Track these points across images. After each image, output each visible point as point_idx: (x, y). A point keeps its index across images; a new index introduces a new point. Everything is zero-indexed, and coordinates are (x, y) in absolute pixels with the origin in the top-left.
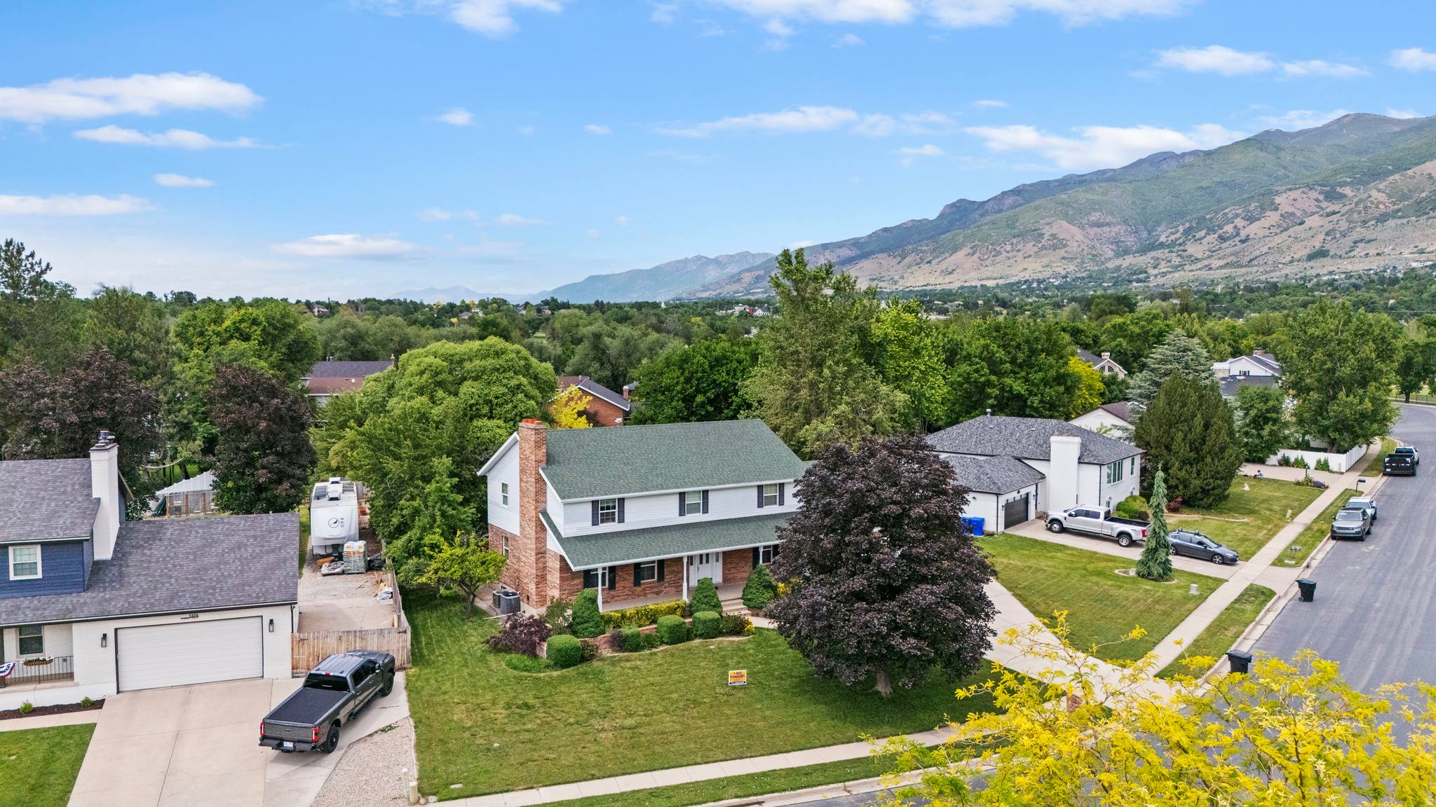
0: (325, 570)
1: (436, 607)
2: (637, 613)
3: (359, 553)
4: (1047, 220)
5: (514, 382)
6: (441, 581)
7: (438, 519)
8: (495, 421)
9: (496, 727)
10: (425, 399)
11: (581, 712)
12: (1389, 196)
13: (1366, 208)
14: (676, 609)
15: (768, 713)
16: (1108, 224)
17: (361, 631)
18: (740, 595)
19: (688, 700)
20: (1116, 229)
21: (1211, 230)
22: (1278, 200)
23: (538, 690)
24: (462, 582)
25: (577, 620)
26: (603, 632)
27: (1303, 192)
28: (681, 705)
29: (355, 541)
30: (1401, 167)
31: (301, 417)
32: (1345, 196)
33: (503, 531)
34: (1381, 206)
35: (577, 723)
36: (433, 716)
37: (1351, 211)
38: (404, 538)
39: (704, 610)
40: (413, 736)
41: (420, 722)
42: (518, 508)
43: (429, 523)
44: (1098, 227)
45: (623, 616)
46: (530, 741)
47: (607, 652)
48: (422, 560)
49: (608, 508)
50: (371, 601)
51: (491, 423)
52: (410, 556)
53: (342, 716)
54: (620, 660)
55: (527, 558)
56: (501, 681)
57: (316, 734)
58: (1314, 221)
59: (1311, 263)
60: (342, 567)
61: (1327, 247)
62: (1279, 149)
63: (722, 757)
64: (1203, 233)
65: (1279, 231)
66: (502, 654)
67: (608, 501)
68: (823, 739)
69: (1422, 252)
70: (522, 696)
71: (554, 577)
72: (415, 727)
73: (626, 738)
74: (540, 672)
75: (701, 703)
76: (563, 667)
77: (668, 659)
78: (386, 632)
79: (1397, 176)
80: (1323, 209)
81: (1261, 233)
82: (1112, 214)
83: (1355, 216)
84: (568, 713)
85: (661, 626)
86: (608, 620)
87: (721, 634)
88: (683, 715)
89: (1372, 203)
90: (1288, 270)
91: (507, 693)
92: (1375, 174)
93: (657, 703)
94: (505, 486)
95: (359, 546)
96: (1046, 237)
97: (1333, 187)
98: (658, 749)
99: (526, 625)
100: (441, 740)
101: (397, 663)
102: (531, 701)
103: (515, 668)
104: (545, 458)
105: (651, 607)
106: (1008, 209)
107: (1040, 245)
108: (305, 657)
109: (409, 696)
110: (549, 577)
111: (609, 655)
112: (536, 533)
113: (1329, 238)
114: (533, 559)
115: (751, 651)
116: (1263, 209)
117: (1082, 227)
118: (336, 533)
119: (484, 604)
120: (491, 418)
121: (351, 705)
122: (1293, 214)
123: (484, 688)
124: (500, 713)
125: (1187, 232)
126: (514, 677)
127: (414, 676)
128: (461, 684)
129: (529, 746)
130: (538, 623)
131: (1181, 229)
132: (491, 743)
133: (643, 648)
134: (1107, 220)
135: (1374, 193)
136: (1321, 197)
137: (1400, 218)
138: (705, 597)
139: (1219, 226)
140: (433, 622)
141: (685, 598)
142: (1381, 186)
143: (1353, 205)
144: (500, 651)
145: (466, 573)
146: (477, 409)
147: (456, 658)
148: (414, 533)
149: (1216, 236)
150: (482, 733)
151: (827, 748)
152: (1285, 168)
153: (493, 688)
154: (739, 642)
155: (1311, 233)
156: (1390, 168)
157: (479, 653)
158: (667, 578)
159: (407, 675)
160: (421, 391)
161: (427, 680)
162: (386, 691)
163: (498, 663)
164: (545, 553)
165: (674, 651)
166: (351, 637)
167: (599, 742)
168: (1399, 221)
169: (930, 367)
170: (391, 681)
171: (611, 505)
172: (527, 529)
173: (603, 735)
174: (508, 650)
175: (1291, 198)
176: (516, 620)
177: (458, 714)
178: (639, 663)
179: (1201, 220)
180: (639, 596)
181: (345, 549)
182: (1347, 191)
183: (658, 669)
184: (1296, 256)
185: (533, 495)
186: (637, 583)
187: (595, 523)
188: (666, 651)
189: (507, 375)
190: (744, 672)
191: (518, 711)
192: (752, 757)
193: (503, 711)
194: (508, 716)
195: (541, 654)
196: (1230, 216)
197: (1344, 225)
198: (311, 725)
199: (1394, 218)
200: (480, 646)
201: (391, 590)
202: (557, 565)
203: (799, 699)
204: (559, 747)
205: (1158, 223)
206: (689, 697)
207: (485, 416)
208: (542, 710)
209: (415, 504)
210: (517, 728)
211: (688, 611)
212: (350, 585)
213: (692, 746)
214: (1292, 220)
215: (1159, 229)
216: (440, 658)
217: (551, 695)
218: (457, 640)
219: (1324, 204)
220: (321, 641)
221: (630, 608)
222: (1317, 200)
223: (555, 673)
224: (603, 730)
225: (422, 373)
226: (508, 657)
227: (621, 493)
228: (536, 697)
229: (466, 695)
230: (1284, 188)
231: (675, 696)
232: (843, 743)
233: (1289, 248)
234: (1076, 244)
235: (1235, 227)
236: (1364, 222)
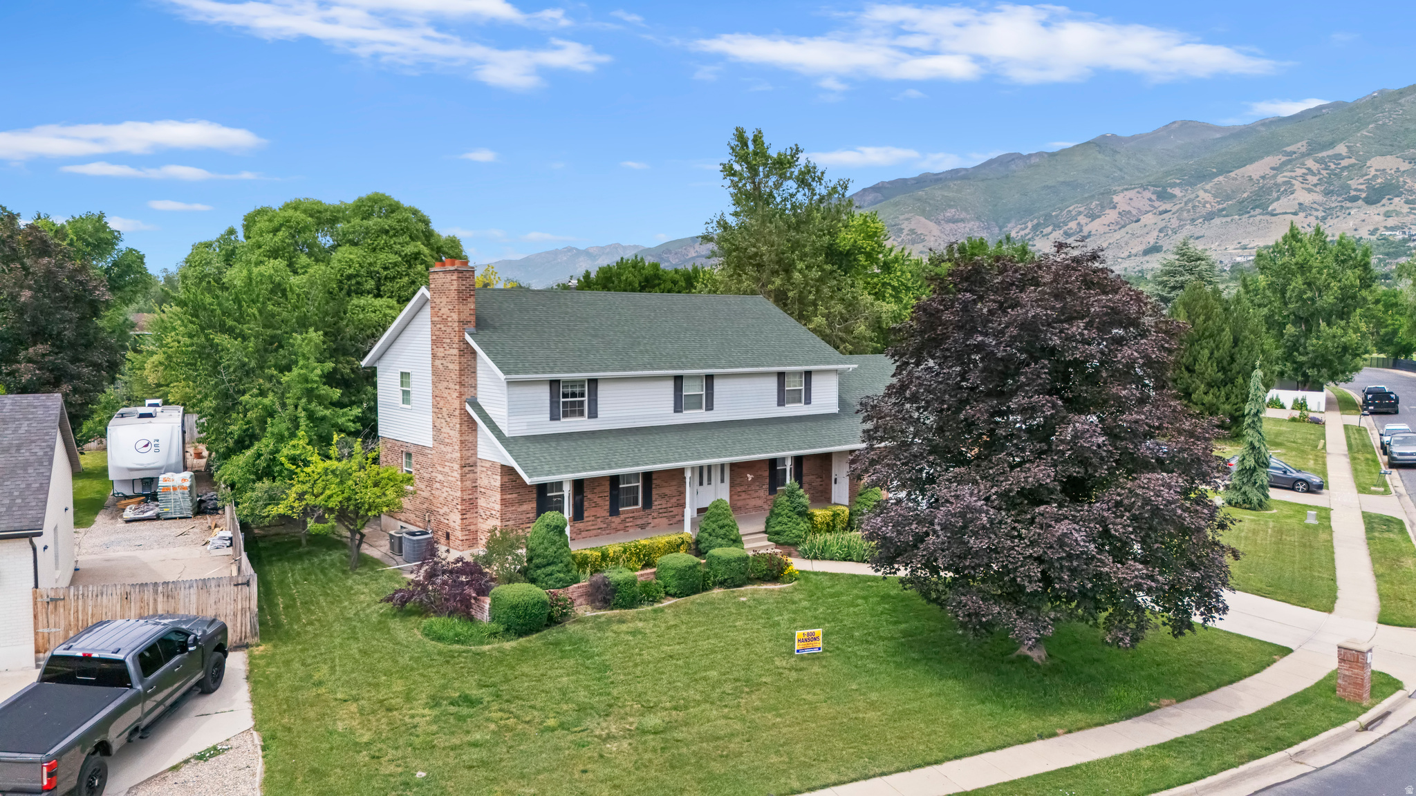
0: (129, 513)
1: (300, 557)
2: (625, 552)
3: (184, 488)
4: (907, 216)
5: (410, 249)
6: (308, 511)
7: (303, 422)
8: (385, 299)
9: (417, 741)
10: (280, 263)
11: (565, 707)
12: (1215, 196)
13: (1194, 207)
14: (679, 546)
15: (874, 696)
16: (962, 220)
17: (166, 583)
18: (762, 528)
19: (737, 680)
20: (970, 225)
21: (1057, 227)
22: (1116, 199)
23: (484, 674)
24: (342, 515)
25: (536, 561)
26: (576, 580)
27: (1138, 192)
28: (728, 688)
29: (177, 472)
30: (1224, 170)
31: (91, 292)
32: (1174, 196)
33: (404, 444)
34: (1208, 205)
35: (562, 726)
36: (298, 726)
37: (1181, 210)
38: (249, 453)
39: (721, 546)
40: (259, 767)
41: (273, 737)
42: (429, 400)
43: (288, 429)
44: (954, 222)
45: (604, 557)
46: (483, 764)
47: (583, 610)
48: (278, 483)
49: (574, 395)
50: (198, 551)
51: (378, 302)
52: (260, 479)
53: (115, 736)
54: (609, 621)
55: (446, 474)
56: (417, 660)
57: (50, 775)
58: (1148, 219)
59: (1147, 258)
60: (157, 510)
61: (1160, 243)
62: (1116, 152)
63: (833, 777)
64: (1050, 229)
65: (1117, 228)
66: (413, 619)
67: (573, 383)
68: (987, 736)
69: (1245, 248)
70: (457, 685)
71: (491, 501)
72: (264, 749)
73: (654, 750)
74: (481, 643)
75: (759, 684)
76: (520, 634)
77: (684, 617)
78: (213, 584)
79: (1221, 178)
80: (1155, 208)
81: (1102, 230)
82: (966, 210)
83: (1185, 214)
84: (542, 709)
85: (665, 568)
86: (583, 563)
87: (751, 581)
88: (738, 706)
89: (1199, 202)
90: (1126, 264)
91: (429, 679)
92: (1202, 176)
93: (688, 686)
94: (405, 375)
95: (183, 479)
96: (905, 232)
97: (1164, 188)
98: (717, 767)
99: (451, 572)
100: (314, 771)
101: (232, 637)
102: (475, 693)
103: (440, 639)
104: (473, 318)
105: (643, 542)
106: (869, 205)
107: (900, 240)
108: (61, 631)
109: (253, 691)
110: (482, 502)
111: (588, 614)
112: (461, 433)
113: (1162, 235)
114: (457, 475)
115: (805, 604)
116: (1103, 207)
117: (938, 222)
118: (149, 460)
119: (377, 549)
120: (378, 295)
121: (134, 714)
122: (1129, 212)
123: (388, 673)
124: (422, 715)
125: (1035, 228)
126: (440, 653)
127: (262, 657)
128: (348, 668)
129: (482, 773)
130: (473, 570)
131: (1030, 225)
132: (410, 772)
133: (641, 603)
134: (962, 216)
135: (1201, 193)
136: (1154, 197)
137: (1224, 216)
138: (722, 527)
139: (1064, 222)
140: (298, 577)
141: (688, 531)
142: (1208, 187)
143: (1183, 205)
144: (411, 613)
145: (349, 499)
146: (358, 283)
147: (337, 626)
148: (264, 445)
149: (1061, 232)
150: (391, 752)
151: (999, 752)
152: (1121, 170)
153: (404, 672)
154: (780, 591)
155: (1146, 230)
156: (1215, 170)
157: (375, 618)
158: (657, 503)
159: (251, 656)
160: (274, 253)
161: (287, 663)
162: (210, 682)
163: (409, 632)
164: (474, 465)
165: (689, 605)
166: (148, 594)
167: (608, 761)
168: (1224, 220)
169: (903, 284)
170: (220, 666)
171: (577, 390)
172: (446, 430)
173: (612, 746)
174: (423, 611)
175: (1127, 197)
176: (436, 563)
177: (345, 720)
178: (640, 624)
179: (1048, 217)
180: (617, 530)
181: (161, 483)
182: (1177, 191)
183: (673, 632)
184: (1134, 252)
185: (455, 376)
186: (614, 511)
187: (554, 417)
188: (676, 605)
189: (401, 240)
190: (818, 632)
191: (452, 709)
192: (883, 774)
193: (427, 711)
194: (436, 720)
195: (478, 616)
196: (1074, 213)
197: (1175, 223)
198: (38, 757)
199: (1219, 216)
200: (376, 607)
201: (229, 534)
202: (497, 481)
203: (911, 672)
204: (539, 772)
205: (1008, 220)
206: (736, 674)
207: (369, 293)
208: (495, 706)
209: (267, 401)
210: (456, 741)
211: (697, 548)
212: (167, 532)
213: (774, 759)
214: (1126, 219)
215: (1010, 225)
216: (309, 628)
217: (507, 680)
218: (336, 600)
219: (1157, 204)
220: (90, 603)
221: (613, 546)
222: (1150, 200)
223: (508, 645)
224: (610, 737)
225: (275, 231)
226: (425, 622)
227: (593, 371)
228: (481, 685)
229: (360, 687)
230: (1121, 188)
231: (713, 674)
232: (1021, 743)
233: (1127, 244)
234: (933, 239)
235: (1079, 224)
236: (1193, 220)
